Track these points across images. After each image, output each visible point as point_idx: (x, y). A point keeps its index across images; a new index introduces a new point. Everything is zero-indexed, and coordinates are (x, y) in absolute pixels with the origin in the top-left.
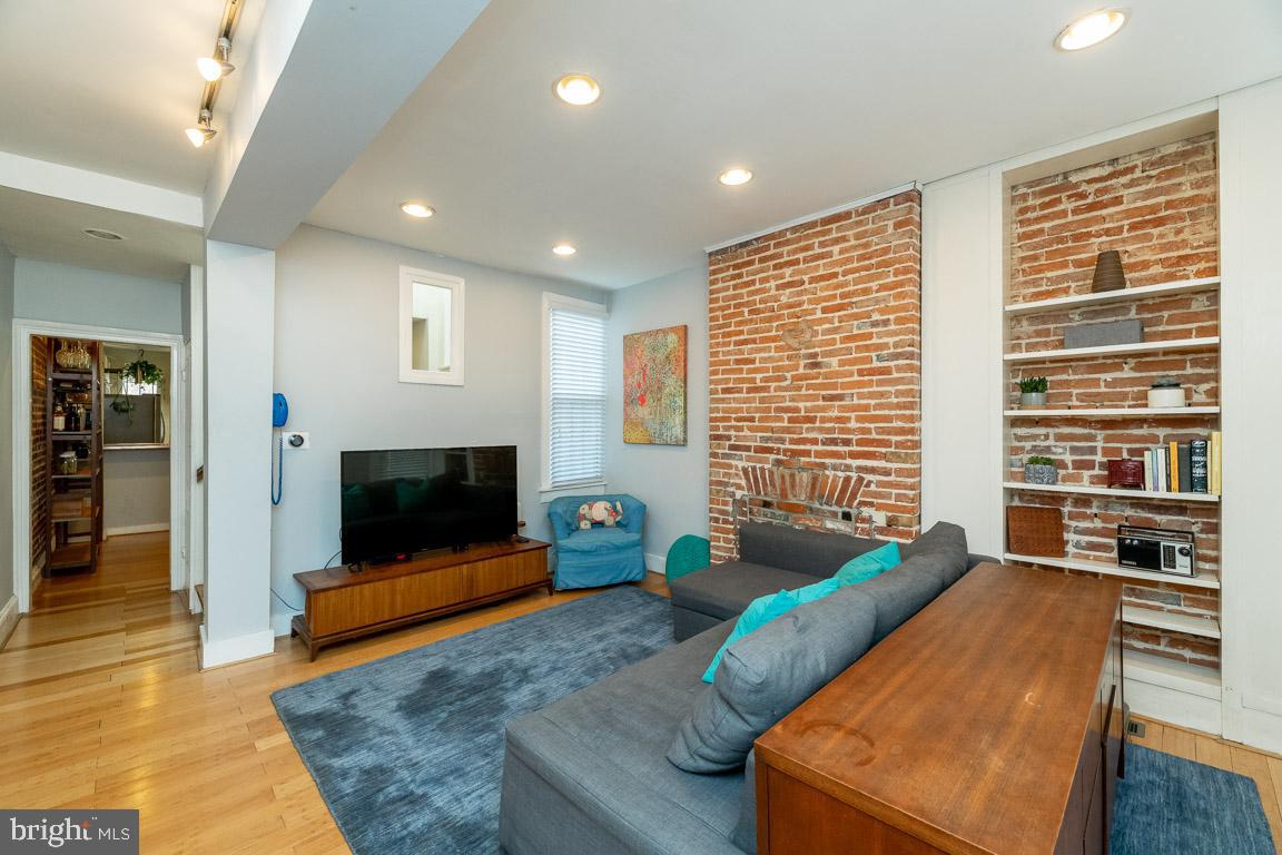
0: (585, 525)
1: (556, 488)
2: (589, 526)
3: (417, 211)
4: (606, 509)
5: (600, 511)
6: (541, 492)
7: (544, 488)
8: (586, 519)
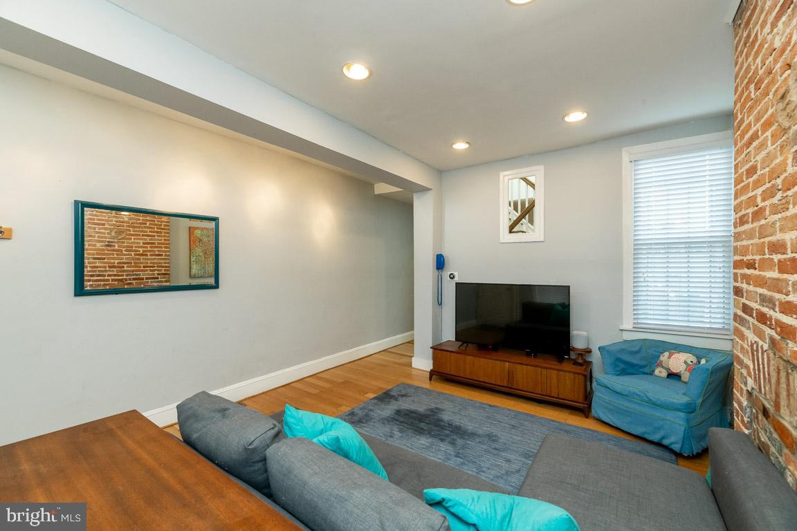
0: (660, 372)
1: (636, 329)
2: (664, 374)
3: (460, 146)
4: (685, 362)
5: (678, 362)
6: (621, 330)
7: (624, 327)
8: (663, 367)
